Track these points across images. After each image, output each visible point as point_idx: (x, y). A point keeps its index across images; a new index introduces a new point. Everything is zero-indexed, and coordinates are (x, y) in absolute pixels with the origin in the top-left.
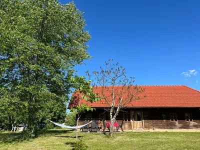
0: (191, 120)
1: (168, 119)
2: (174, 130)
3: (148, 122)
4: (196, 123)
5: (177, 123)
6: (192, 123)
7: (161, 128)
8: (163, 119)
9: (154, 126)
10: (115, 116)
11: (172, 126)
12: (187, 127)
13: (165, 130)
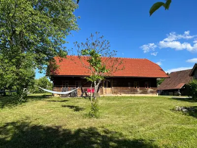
0: (149, 87)
1: (132, 86)
2: (136, 95)
3: (116, 89)
4: (152, 90)
5: (138, 90)
6: (150, 90)
7: (126, 93)
8: (128, 86)
9: (121, 92)
10: (98, 84)
11: (135, 92)
12: (145, 92)
13: (129, 95)
